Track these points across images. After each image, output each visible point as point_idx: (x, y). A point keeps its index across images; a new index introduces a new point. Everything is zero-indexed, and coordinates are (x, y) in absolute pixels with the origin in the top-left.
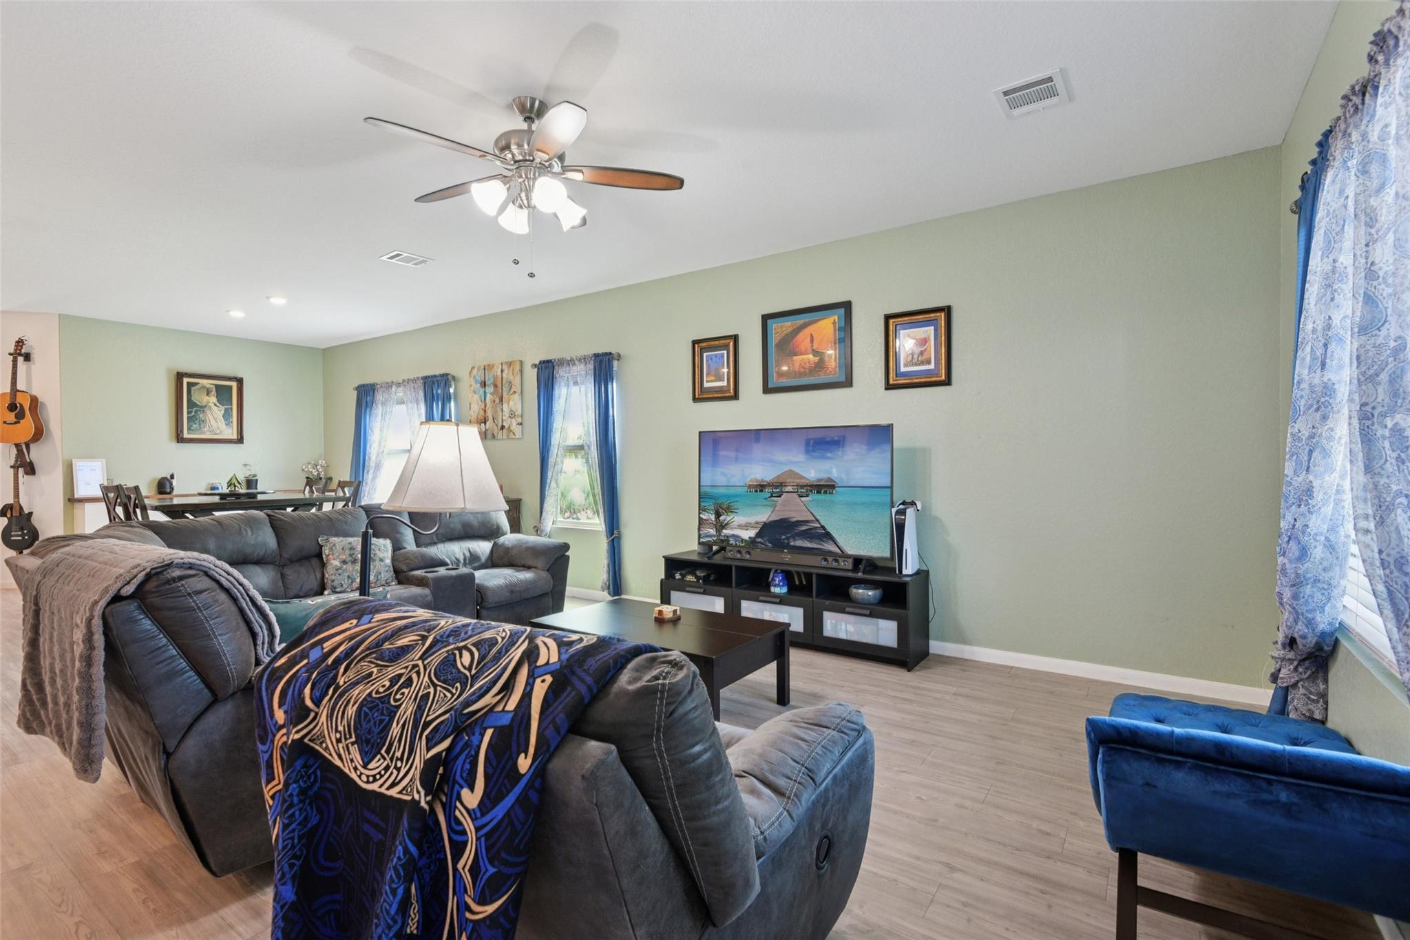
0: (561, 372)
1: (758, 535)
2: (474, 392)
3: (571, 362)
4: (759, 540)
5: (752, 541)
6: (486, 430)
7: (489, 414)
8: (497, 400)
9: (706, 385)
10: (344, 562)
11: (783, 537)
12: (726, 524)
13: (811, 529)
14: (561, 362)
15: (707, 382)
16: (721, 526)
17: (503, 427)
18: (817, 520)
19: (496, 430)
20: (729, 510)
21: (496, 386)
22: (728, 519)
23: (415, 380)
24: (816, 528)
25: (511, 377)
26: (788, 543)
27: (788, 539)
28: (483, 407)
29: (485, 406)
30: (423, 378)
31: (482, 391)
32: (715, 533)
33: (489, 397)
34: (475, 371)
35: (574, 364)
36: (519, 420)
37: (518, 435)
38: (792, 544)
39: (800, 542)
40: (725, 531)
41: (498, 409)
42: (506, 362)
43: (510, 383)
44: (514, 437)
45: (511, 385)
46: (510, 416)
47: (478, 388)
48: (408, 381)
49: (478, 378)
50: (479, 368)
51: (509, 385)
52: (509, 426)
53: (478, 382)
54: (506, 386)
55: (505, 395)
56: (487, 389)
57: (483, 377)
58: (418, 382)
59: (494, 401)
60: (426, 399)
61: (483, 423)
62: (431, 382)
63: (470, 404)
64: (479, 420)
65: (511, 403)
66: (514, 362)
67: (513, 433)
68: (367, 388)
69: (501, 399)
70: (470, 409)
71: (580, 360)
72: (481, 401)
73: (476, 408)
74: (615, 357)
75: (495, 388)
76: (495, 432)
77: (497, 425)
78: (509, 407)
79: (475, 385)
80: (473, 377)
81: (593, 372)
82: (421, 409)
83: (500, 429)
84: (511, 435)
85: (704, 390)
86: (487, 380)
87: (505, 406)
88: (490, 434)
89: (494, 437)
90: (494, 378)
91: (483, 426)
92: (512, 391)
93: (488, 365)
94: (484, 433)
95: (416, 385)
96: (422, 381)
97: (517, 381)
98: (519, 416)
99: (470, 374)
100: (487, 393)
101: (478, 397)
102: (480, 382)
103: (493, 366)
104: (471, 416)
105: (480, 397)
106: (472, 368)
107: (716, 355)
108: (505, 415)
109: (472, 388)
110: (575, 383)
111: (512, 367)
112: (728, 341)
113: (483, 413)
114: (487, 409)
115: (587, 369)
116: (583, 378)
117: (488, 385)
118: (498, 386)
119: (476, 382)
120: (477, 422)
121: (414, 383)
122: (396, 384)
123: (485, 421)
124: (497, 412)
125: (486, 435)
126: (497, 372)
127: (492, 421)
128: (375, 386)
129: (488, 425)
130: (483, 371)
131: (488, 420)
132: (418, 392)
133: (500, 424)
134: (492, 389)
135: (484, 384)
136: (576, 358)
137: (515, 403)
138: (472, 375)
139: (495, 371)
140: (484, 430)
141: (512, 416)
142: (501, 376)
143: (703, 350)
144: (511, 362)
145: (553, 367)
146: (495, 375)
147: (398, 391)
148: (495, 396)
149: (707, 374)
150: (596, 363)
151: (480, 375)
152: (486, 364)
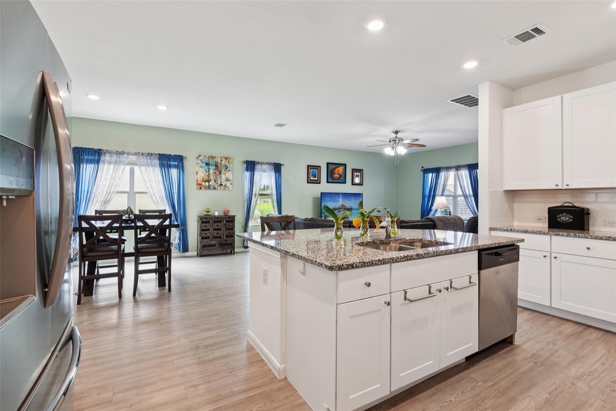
0: (258, 167)
2: (201, 167)
3: (262, 163)
6: (209, 185)
7: (212, 178)
8: (218, 173)
14: (258, 163)
15: (312, 178)
17: (221, 185)
19: (216, 186)
21: (216, 166)
25: (227, 164)
28: (207, 174)
29: (209, 174)
30: (159, 154)
33: (211, 171)
34: (202, 158)
35: (265, 165)
37: (231, 189)
41: (218, 176)
42: (224, 157)
43: (226, 166)
44: (229, 189)
45: (227, 167)
46: (226, 181)
47: (204, 166)
48: (143, 154)
49: (203, 161)
50: (205, 156)
51: (226, 167)
52: (226, 185)
53: (204, 163)
54: (224, 167)
55: (223, 171)
56: (210, 167)
57: (207, 161)
58: (152, 155)
59: (216, 173)
60: (162, 166)
61: (207, 182)
62: (166, 157)
63: (197, 172)
64: (204, 180)
65: (227, 175)
66: (229, 158)
67: (228, 188)
68: (90, 151)
69: (220, 173)
70: (197, 174)
71: (268, 164)
72: (206, 172)
73: (202, 174)
74: (282, 165)
75: (216, 167)
76: (216, 187)
77: (217, 184)
78: (225, 176)
79: (201, 164)
80: (200, 160)
81: (274, 169)
82: (158, 170)
83: (219, 186)
84: (227, 188)
85: (311, 180)
86: (210, 162)
87: (223, 176)
88: (212, 187)
89: (215, 188)
90: (215, 163)
91: (207, 184)
92: (227, 170)
93: (212, 156)
94: (208, 186)
95: (149, 157)
96: (158, 156)
97: (230, 166)
98: (231, 181)
99: (198, 158)
100: (210, 169)
101: (204, 170)
102: (206, 163)
103: (215, 157)
104: (198, 178)
105: (206, 170)
106: (199, 156)
107: (314, 171)
108: (222, 180)
109: (199, 165)
110: (264, 171)
111: (228, 160)
112: (318, 168)
113: (207, 177)
114: (210, 176)
115: (270, 167)
116: (269, 170)
117: (211, 165)
118: (218, 166)
119: (202, 162)
120: (203, 181)
121: (149, 155)
122: (128, 154)
123: (209, 181)
124: (217, 178)
125: (209, 187)
126: (218, 160)
127: (214, 182)
128: (102, 151)
129: (211, 183)
130: (208, 158)
131: (211, 181)
132: (154, 161)
133: (220, 183)
134: (214, 167)
135: (207, 164)
136: (266, 163)
137: (229, 175)
138: (199, 159)
139: (216, 159)
140: (208, 185)
141: (227, 180)
142: (220, 162)
143: (311, 169)
144: (227, 158)
145: (255, 164)
146: (216, 161)
147: (130, 157)
148: (216, 170)
149: (311, 176)
150: (275, 166)
151: (205, 159)
152: (210, 155)
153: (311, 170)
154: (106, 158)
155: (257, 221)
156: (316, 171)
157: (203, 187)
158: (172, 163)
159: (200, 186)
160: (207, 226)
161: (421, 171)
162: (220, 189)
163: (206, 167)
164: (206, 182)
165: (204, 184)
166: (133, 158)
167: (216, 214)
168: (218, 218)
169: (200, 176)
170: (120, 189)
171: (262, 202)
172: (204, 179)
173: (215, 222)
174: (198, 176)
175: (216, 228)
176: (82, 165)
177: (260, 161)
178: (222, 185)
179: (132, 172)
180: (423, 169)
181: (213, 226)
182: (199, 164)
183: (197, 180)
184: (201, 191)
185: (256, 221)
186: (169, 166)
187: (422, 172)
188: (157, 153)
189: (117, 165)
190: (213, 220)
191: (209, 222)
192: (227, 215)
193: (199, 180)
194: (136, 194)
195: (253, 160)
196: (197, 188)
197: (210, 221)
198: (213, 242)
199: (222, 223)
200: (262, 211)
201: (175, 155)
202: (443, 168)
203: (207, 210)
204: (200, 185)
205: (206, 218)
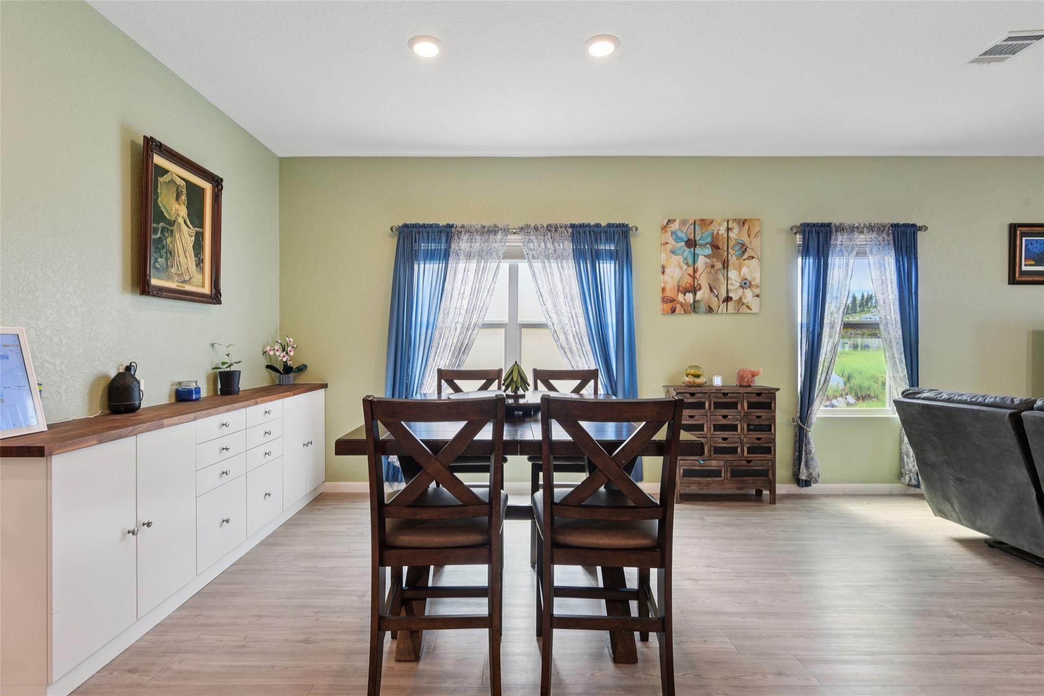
0: (839, 240)
2: (673, 252)
3: (852, 229)
6: (694, 301)
7: (703, 281)
8: (719, 265)
9: (1024, 268)
14: (841, 228)
15: (1026, 265)
17: (728, 299)
19: (714, 303)
21: (715, 247)
23: (552, 229)
25: (745, 239)
28: (691, 271)
29: (695, 271)
30: (571, 226)
31: (688, 252)
33: (701, 262)
34: (675, 226)
35: (862, 232)
36: (757, 291)
37: (755, 309)
41: (721, 276)
42: (735, 220)
43: (743, 245)
44: (749, 311)
45: (743, 248)
46: (741, 286)
47: (681, 247)
48: (536, 229)
49: (680, 234)
50: (684, 222)
51: (741, 248)
52: (740, 299)
53: (681, 240)
54: (736, 248)
55: (733, 259)
56: (698, 250)
57: (690, 233)
58: (556, 231)
59: (713, 266)
60: (579, 255)
61: (689, 292)
62: (590, 232)
63: (663, 267)
64: (681, 289)
65: (745, 270)
66: (751, 220)
67: (747, 306)
68: (430, 230)
69: (726, 265)
70: (663, 273)
71: (871, 228)
72: (687, 264)
73: (676, 272)
74: (920, 229)
75: (715, 250)
76: (714, 305)
77: (717, 296)
78: (740, 274)
79: (674, 243)
80: (670, 233)
81: (892, 243)
82: (569, 268)
83: (723, 302)
84: (744, 309)
85: (1023, 273)
86: (698, 238)
87: (733, 274)
88: (703, 307)
89: (710, 310)
90: (712, 237)
91: (690, 297)
92: (746, 256)
93: (702, 220)
94: (691, 305)
95: (549, 234)
96: (570, 230)
97: (754, 244)
98: (757, 286)
99: (664, 228)
100: (698, 255)
101: (680, 259)
102: (686, 240)
103: (712, 222)
104: (665, 282)
105: (685, 259)
106: (669, 221)
107: (1037, 241)
108: (732, 284)
109: (669, 247)
110: (861, 254)
111: (746, 227)
113: (690, 280)
114: (697, 275)
115: (881, 238)
116: (875, 249)
117: (701, 246)
118: (720, 247)
119: (678, 239)
120: (678, 290)
121: (549, 231)
122: (506, 231)
123: (694, 290)
124: (718, 279)
125: (694, 308)
126: (719, 230)
127: (709, 290)
128: (453, 229)
129: (699, 295)
130: (693, 227)
131: (700, 289)
132: (561, 245)
133: (724, 295)
134: (708, 251)
135: (691, 243)
136: (865, 225)
137: (751, 270)
138: (669, 230)
139: (714, 228)
140: (692, 301)
141: (746, 286)
142: (725, 235)
143: (1023, 234)
144: (746, 220)
145: (831, 232)
146: (715, 233)
147: (510, 239)
148: (714, 259)
149: (1025, 259)
150: (896, 234)
151: (685, 231)
152: (698, 217)
153: (1024, 239)
154: (462, 244)
155: (833, 406)
157: (678, 307)
158: (602, 247)
159: (671, 305)
160: (696, 418)
162: (725, 312)
163: (688, 250)
164: (687, 294)
165: (681, 297)
166: (515, 241)
167: (718, 381)
168: (728, 394)
169: (672, 277)
170: (489, 318)
172: (680, 284)
173: (718, 406)
174: (667, 277)
175: (721, 423)
176: (416, 266)
177: (847, 221)
178: (731, 298)
179: (513, 274)
181: (712, 417)
182: (668, 245)
183: (664, 289)
184: (672, 318)
185: (828, 403)
186: (596, 256)
188: (568, 223)
189: (483, 261)
190: (714, 400)
191: (700, 405)
192: (749, 386)
193: (668, 287)
194: (523, 330)
195: (826, 221)
196: (663, 311)
197: (704, 403)
198: (714, 464)
199: (737, 408)
200: (846, 374)
201: (609, 225)
203: (692, 371)
204: (672, 301)
205: (692, 394)
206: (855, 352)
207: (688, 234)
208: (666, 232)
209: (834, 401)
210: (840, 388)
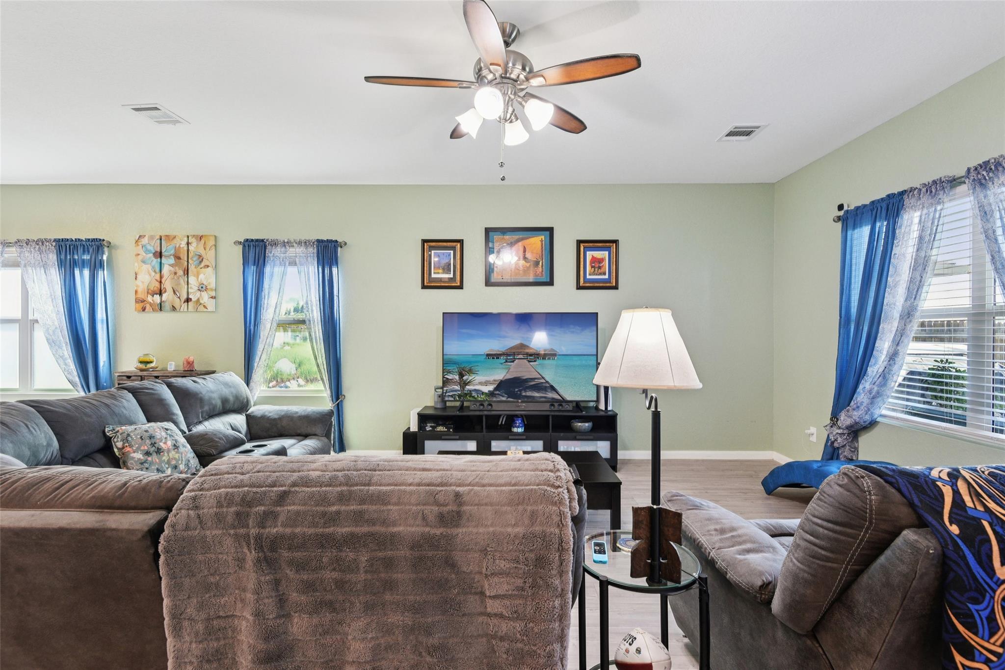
0: (274, 253)
1: (496, 389)
2: (144, 262)
3: (286, 244)
4: (497, 392)
5: (491, 394)
6: (162, 302)
7: (168, 285)
8: (181, 273)
9: (433, 276)
10: (148, 454)
11: (516, 390)
12: (468, 382)
13: (537, 384)
14: (275, 243)
15: (434, 273)
16: (465, 384)
17: (188, 300)
18: (543, 378)
19: (177, 303)
20: (470, 372)
21: (177, 257)
22: (470, 378)
23: (41, 242)
24: (542, 383)
25: (201, 251)
26: (521, 394)
27: (520, 391)
28: (158, 277)
29: (161, 277)
30: (55, 240)
31: (155, 262)
32: (459, 389)
33: (166, 270)
34: (145, 241)
35: (293, 246)
36: (213, 294)
37: (211, 308)
38: (524, 394)
39: (530, 393)
40: (468, 387)
41: (182, 281)
42: (194, 235)
43: (200, 256)
44: (205, 310)
45: (201, 259)
46: (199, 290)
47: (150, 258)
48: (28, 242)
49: (149, 247)
50: (152, 238)
51: (199, 258)
52: (198, 299)
53: (150, 251)
54: (195, 259)
55: (192, 268)
56: (164, 260)
57: (157, 247)
58: (43, 244)
59: (175, 273)
60: (61, 263)
61: (157, 294)
62: (70, 246)
63: (136, 274)
64: (150, 291)
65: (201, 276)
66: (206, 236)
67: (204, 306)
69: (187, 272)
70: (136, 279)
71: (300, 243)
72: (155, 272)
73: (146, 278)
74: (342, 244)
75: (177, 260)
76: (177, 306)
77: (179, 298)
78: (198, 280)
79: (144, 254)
80: (141, 246)
81: (315, 255)
82: (54, 273)
83: (184, 302)
84: (201, 308)
85: (432, 280)
86: (163, 250)
87: (192, 279)
88: (167, 306)
89: (174, 308)
90: (175, 250)
91: (157, 298)
92: (203, 265)
93: (166, 236)
94: (158, 305)
95: (38, 246)
96: (54, 244)
97: (209, 256)
98: (212, 290)
99: (136, 242)
100: (164, 264)
101: (149, 267)
102: (153, 252)
103: (175, 237)
104: (137, 286)
105: (153, 267)
106: (140, 237)
107: (444, 253)
108: (191, 288)
109: (140, 257)
110: (293, 263)
111: (203, 241)
112: (455, 244)
113: (158, 285)
114: (163, 280)
115: (307, 252)
116: (303, 260)
117: (165, 257)
118: (182, 258)
119: (147, 251)
120: (148, 293)
121: (38, 244)
123: (161, 292)
124: (180, 284)
125: (161, 307)
126: (181, 244)
127: (173, 293)
129: (165, 296)
130: (159, 241)
131: (165, 292)
132: (47, 255)
133: (185, 297)
134: (172, 261)
135: (160, 255)
136: (295, 241)
137: (207, 276)
138: (140, 244)
139: (176, 242)
140: (159, 301)
141: (203, 289)
142: (186, 248)
143: (433, 248)
144: (202, 236)
145: (266, 247)
146: (177, 247)
147: (6, 251)
148: (177, 268)
149: (434, 268)
150: (320, 248)
151: (153, 244)
152: (163, 234)
153: (433, 252)
155: (286, 387)
156: (450, 255)
157: (148, 306)
158: (80, 257)
159: (142, 305)
161: (834, 221)
162: (186, 310)
163: (155, 260)
164: (155, 295)
165: (150, 298)
166: (12, 252)
167: (171, 367)
169: (143, 282)
171: (298, 340)
172: (149, 287)
174: (138, 282)
177: (280, 238)
178: (191, 299)
180: (841, 213)
182: (140, 256)
183: (136, 292)
184: (143, 315)
185: (282, 385)
186: (74, 264)
187: (839, 224)
188: (53, 238)
193: (140, 290)
194: (33, 325)
195: (261, 238)
196: (136, 308)
200: (298, 361)
201: (87, 240)
202: (912, 190)
203: (145, 359)
204: (143, 301)
206: (305, 344)
207: (155, 247)
208: (138, 245)
209: (288, 384)
210: (293, 372)
